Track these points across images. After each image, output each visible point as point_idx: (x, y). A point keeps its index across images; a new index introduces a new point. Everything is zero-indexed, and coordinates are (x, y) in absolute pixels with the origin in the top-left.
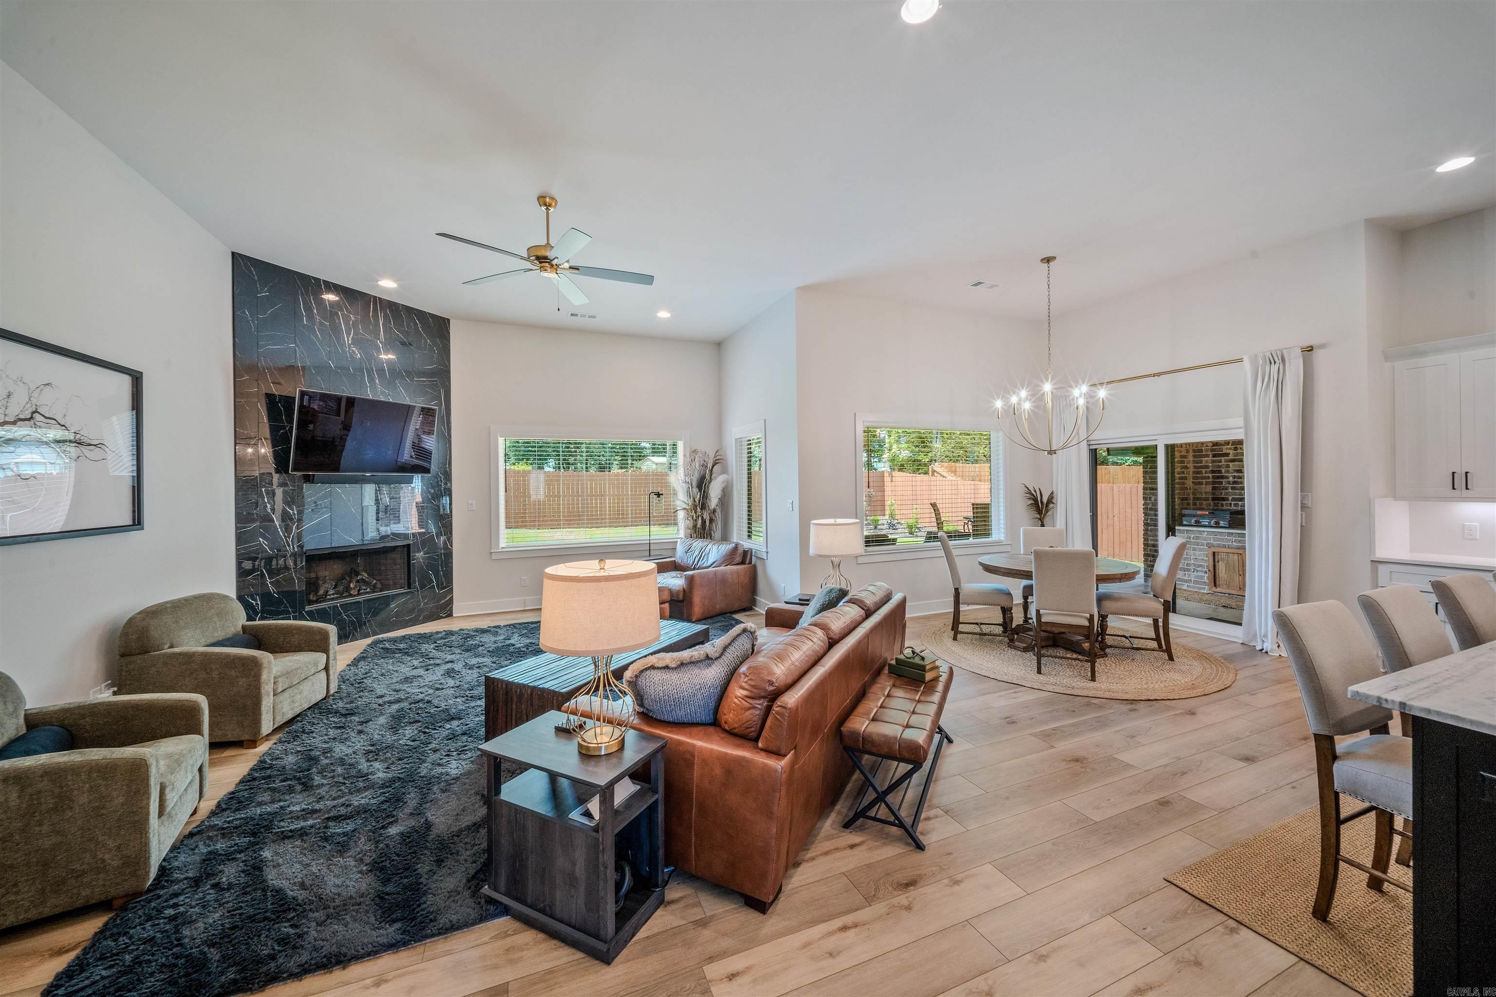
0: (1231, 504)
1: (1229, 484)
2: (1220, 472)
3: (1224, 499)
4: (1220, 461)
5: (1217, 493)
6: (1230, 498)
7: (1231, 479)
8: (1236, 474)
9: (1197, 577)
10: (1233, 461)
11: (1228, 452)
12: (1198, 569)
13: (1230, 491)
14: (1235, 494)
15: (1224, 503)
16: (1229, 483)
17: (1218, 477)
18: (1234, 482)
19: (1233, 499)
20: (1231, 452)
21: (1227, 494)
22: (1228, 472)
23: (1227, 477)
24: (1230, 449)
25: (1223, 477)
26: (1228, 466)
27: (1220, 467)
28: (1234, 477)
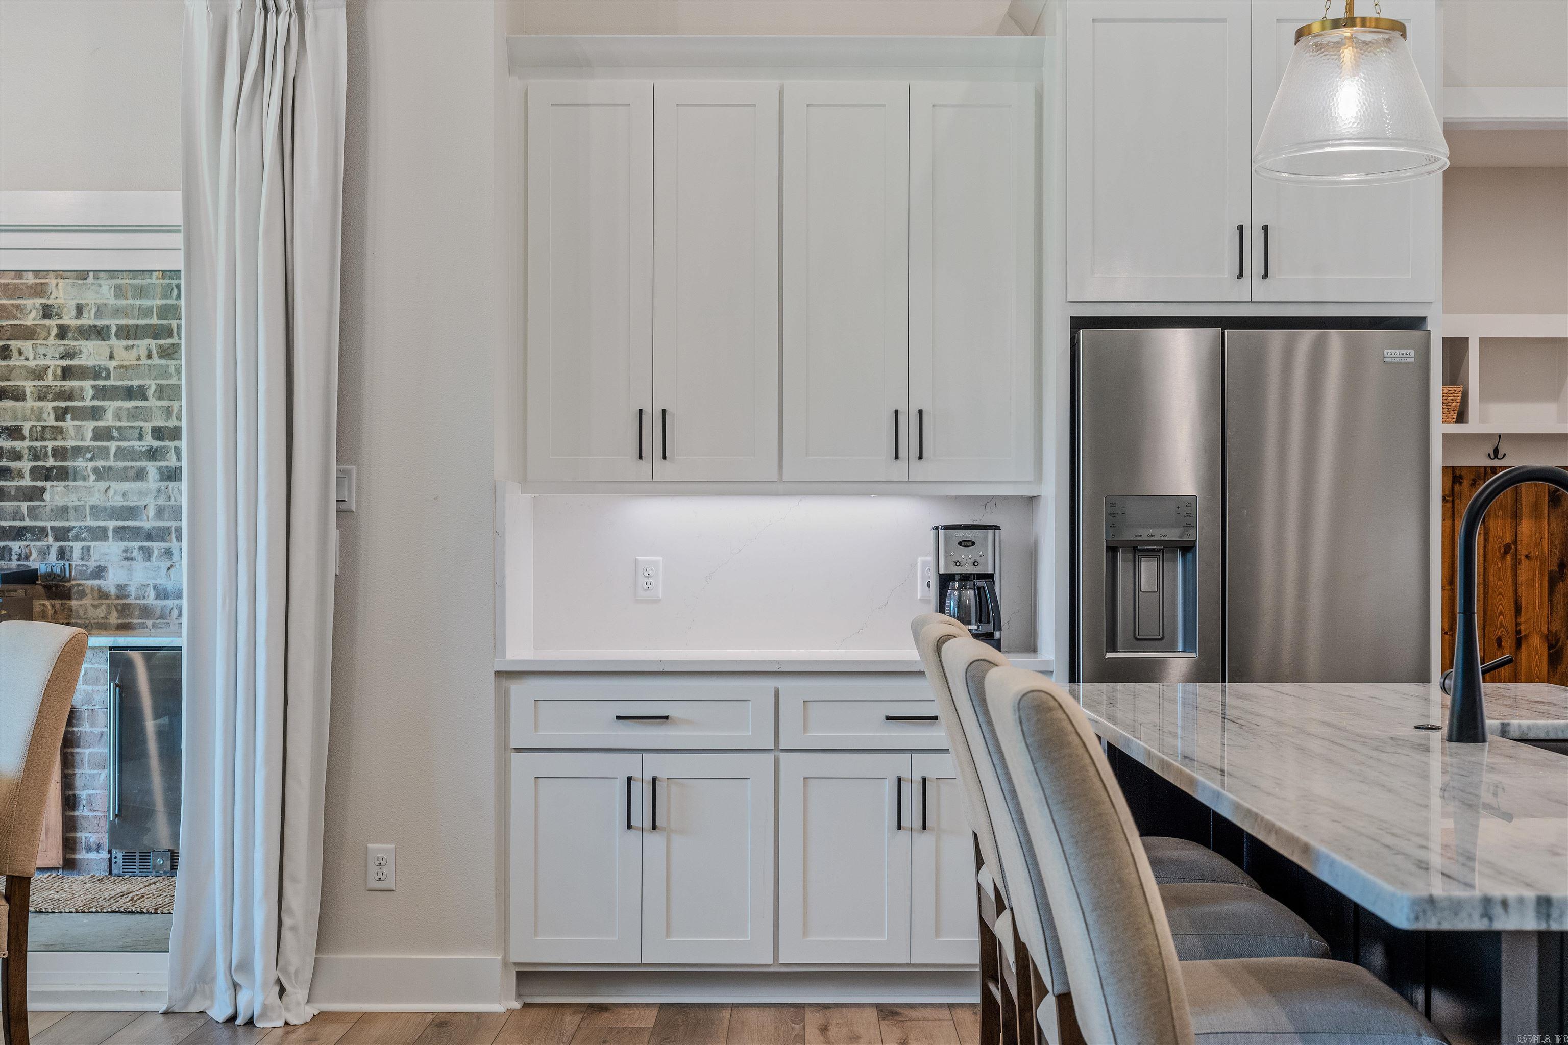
8: (8, 444)
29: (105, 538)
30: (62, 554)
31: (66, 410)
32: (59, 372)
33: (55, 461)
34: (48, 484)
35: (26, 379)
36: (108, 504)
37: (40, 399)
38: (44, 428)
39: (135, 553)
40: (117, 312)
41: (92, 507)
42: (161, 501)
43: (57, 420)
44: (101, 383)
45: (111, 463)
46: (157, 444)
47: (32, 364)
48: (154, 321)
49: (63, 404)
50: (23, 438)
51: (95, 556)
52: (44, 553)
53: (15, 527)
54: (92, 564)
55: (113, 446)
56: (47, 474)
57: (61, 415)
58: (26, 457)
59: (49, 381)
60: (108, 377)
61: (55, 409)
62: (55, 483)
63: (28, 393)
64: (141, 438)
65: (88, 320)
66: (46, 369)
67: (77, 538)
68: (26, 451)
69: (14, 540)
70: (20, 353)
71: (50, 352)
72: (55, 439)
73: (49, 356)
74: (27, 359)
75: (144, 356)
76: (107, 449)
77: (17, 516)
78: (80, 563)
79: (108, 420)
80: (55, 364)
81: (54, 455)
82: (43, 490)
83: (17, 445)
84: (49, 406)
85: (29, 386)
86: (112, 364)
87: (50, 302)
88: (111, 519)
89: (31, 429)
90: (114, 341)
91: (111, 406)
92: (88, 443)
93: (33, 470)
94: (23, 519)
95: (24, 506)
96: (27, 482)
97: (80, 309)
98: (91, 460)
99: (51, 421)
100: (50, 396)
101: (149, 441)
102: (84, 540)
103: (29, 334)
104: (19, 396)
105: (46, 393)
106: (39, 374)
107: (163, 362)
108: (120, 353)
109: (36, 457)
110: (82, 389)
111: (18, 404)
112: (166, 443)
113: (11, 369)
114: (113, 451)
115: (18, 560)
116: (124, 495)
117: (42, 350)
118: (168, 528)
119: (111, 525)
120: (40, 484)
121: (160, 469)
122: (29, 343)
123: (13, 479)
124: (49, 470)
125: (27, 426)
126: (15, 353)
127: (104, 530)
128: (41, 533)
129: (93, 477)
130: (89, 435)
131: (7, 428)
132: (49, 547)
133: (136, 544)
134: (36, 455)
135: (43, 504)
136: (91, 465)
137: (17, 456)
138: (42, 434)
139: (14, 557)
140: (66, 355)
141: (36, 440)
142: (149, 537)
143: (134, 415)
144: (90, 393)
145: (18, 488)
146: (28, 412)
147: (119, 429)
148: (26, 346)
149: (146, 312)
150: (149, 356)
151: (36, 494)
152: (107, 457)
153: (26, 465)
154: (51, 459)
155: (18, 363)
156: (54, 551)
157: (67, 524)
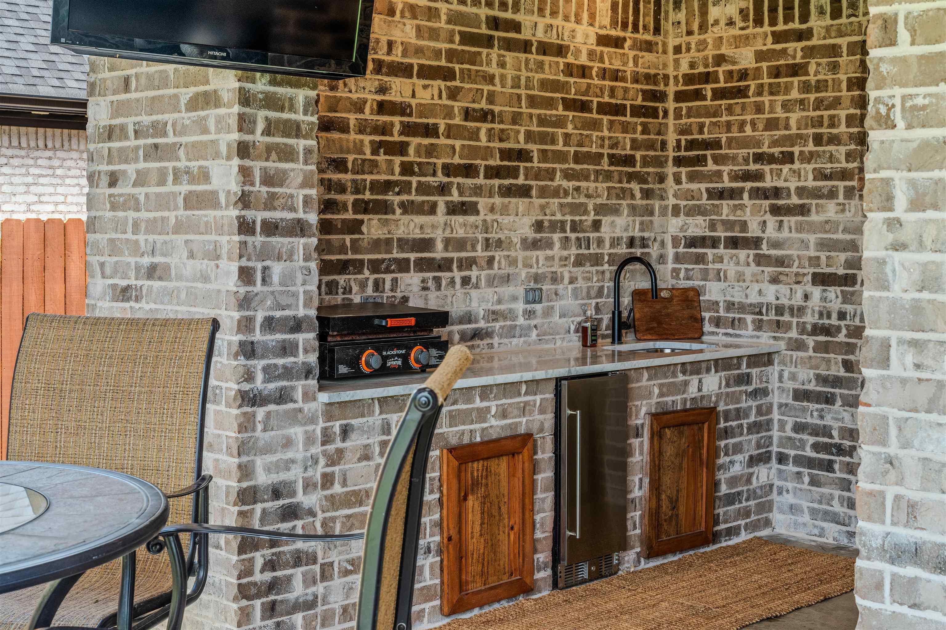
14: (329, 248)
29: (408, 270)
30: (377, 286)
31: (381, 144)
32: (375, 105)
33: (372, 194)
34: (365, 217)
35: (350, 111)
36: (411, 236)
37: (361, 132)
38: (364, 161)
39: (430, 284)
40: (419, 51)
41: (399, 240)
42: (447, 234)
43: (373, 154)
44: (406, 119)
45: (413, 197)
46: (446, 180)
47: (354, 96)
48: (443, 63)
49: (377, 138)
50: (346, 171)
51: (402, 286)
52: (363, 285)
53: (341, 260)
54: (399, 295)
55: (414, 180)
56: (365, 207)
57: (376, 148)
58: (349, 189)
59: (367, 115)
60: (410, 115)
61: (372, 142)
62: (371, 216)
63: (352, 126)
64: (434, 174)
65: (397, 56)
66: (365, 102)
67: (388, 271)
68: (349, 184)
69: (340, 274)
70: (345, 84)
71: (368, 84)
72: (371, 173)
73: (367, 91)
74: (350, 91)
75: (436, 97)
76: (410, 183)
77: (343, 249)
78: (391, 294)
79: (412, 157)
80: (372, 98)
81: (371, 189)
82: (362, 222)
84: (367, 139)
85: (352, 118)
86: (413, 102)
88: (412, 251)
89: (353, 161)
90: (415, 80)
91: (415, 141)
92: (397, 177)
93: (356, 202)
94: (346, 253)
95: (348, 238)
96: (349, 215)
97: (390, 44)
98: (398, 194)
99: (369, 156)
100: (368, 130)
101: (441, 178)
102: (393, 272)
104: (344, 128)
105: (365, 127)
106: (359, 106)
107: (450, 103)
108: (420, 92)
109: (357, 191)
110: (392, 124)
111: (343, 136)
112: (452, 179)
113: (338, 100)
114: (414, 185)
115: (344, 293)
116: (421, 227)
117: (361, 83)
118: (452, 259)
119: (413, 256)
120: (359, 217)
121: (447, 203)
123: (338, 212)
124: (367, 203)
125: (351, 158)
126: (341, 84)
127: (408, 260)
128: (358, 266)
129: (398, 211)
130: (397, 170)
131: (334, 160)
132: (367, 279)
133: (430, 275)
134: (358, 189)
135: (361, 236)
136: (397, 199)
137: (342, 189)
138: (363, 167)
139: (341, 291)
140: (382, 90)
141: (358, 173)
142: (440, 268)
143: (431, 151)
144: (397, 128)
145: (344, 221)
146: (351, 145)
147: (419, 164)
149: (437, 54)
150: (440, 97)
151: (355, 227)
152: (409, 193)
153: (349, 198)
154: (368, 193)
155: (344, 95)
156: (370, 283)
157: (379, 256)
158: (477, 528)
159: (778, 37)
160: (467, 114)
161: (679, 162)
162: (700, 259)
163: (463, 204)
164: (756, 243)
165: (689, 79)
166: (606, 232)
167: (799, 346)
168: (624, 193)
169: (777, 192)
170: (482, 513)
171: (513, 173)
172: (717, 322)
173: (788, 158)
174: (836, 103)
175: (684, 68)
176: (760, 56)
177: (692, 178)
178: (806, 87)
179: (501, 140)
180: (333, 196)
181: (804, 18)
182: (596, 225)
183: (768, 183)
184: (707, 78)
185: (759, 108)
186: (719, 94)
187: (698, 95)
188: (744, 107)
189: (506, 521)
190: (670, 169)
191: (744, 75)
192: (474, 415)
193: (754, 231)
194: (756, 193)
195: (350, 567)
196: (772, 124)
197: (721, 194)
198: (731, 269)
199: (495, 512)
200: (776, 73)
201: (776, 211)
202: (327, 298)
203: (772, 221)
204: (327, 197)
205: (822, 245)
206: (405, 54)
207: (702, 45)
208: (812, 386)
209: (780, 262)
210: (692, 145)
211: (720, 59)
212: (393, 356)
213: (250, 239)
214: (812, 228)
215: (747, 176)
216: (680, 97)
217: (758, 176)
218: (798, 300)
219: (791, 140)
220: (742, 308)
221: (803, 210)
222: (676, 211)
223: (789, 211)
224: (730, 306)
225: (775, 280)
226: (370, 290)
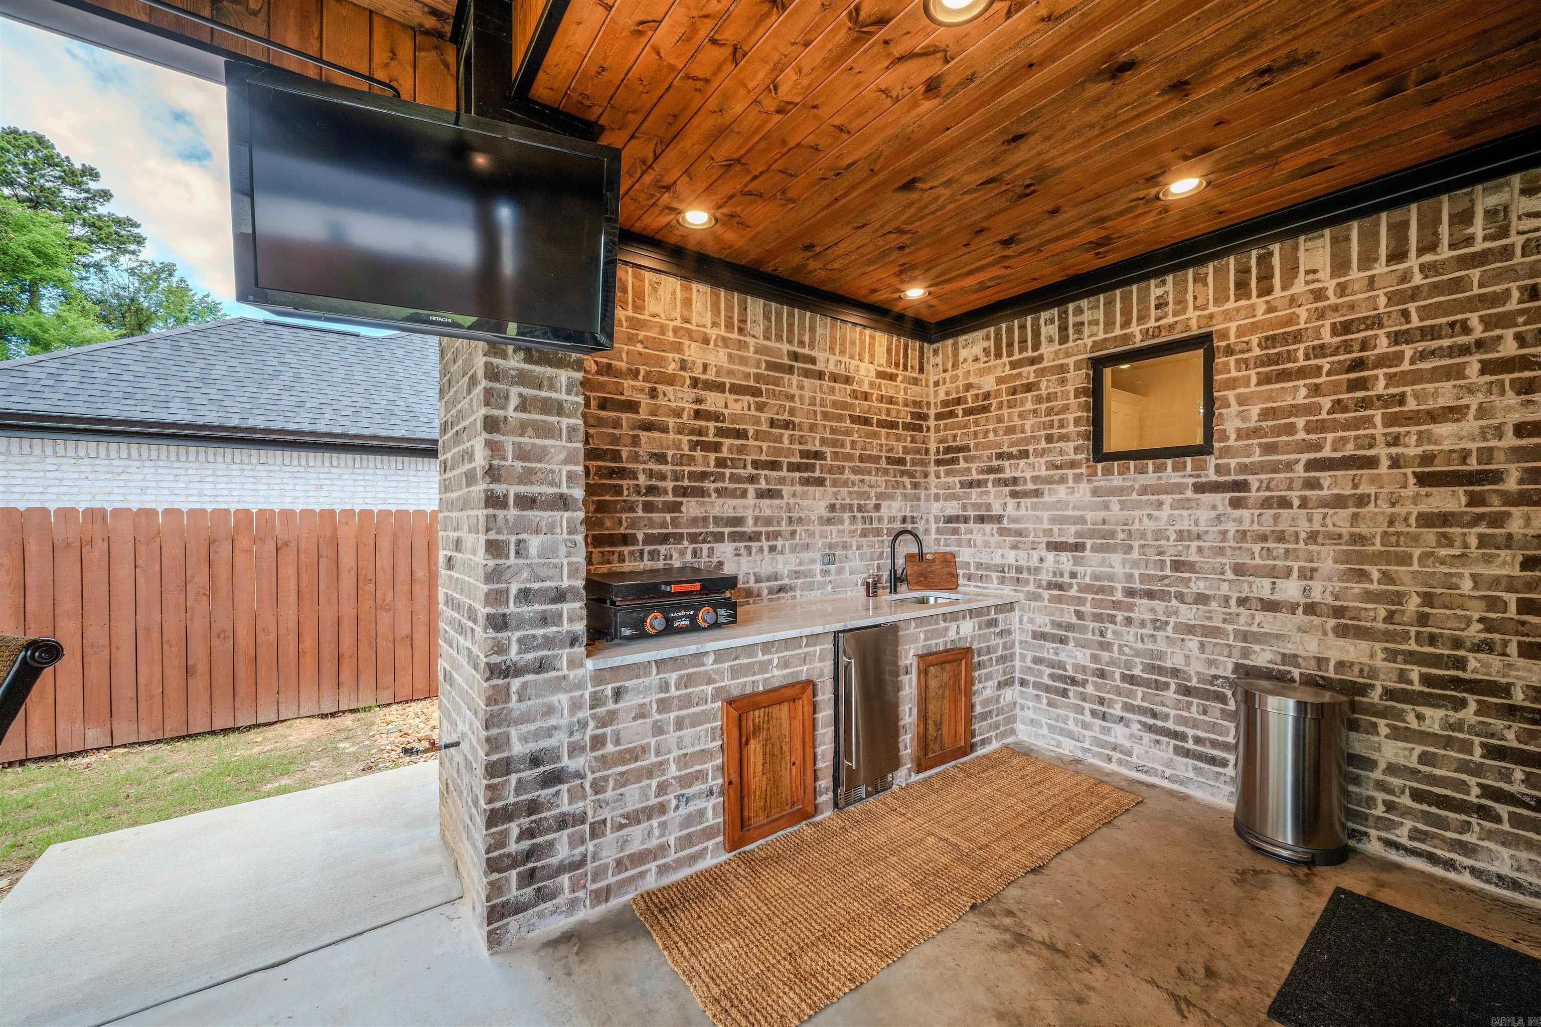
0: (642, 552)
1: (639, 493)
2: (616, 456)
3: (626, 540)
4: (617, 424)
5: (608, 523)
6: (640, 537)
7: (642, 480)
8: (656, 467)
9: (688, 820)
10: (648, 427)
11: (637, 397)
12: (690, 791)
13: (640, 513)
14: (651, 524)
15: (626, 550)
16: (637, 490)
17: (611, 473)
18: (651, 490)
19: (648, 539)
20: (644, 400)
21: (633, 524)
22: (635, 458)
23: (634, 475)
24: (642, 390)
25: (622, 473)
26: (636, 440)
27: (615, 440)
28: (651, 474)
29: (723, 541)
30: (695, 553)
31: (698, 443)
32: (692, 413)
33: (690, 482)
34: (684, 500)
35: (669, 416)
36: (725, 515)
37: (679, 433)
38: (682, 455)
39: (742, 551)
40: (731, 373)
41: (714, 517)
42: (757, 513)
43: (690, 450)
44: (720, 425)
45: (726, 484)
46: (755, 472)
47: (673, 405)
48: (752, 383)
49: (695, 438)
50: (667, 463)
51: (717, 553)
52: (682, 553)
53: (662, 533)
54: (715, 560)
55: (728, 472)
56: (684, 492)
57: (693, 446)
58: (669, 478)
59: (685, 420)
60: (723, 421)
61: (689, 441)
62: (689, 499)
63: (671, 428)
64: (745, 467)
65: (711, 376)
66: (683, 409)
67: (705, 541)
68: (669, 473)
69: (661, 544)
70: (665, 395)
71: (685, 396)
72: (689, 465)
73: (685, 400)
74: (669, 401)
75: (746, 409)
76: (724, 474)
77: (663, 525)
78: (707, 560)
79: (725, 453)
80: (690, 407)
81: (689, 478)
82: (681, 503)
83: (663, 468)
84: (685, 439)
85: (671, 422)
86: (726, 412)
87: (685, 358)
88: (726, 526)
89: (673, 456)
90: (727, 394)
91: (727, 442)
92: (712, 469)
93: (675, 489)
94: (667, 528)
95: (668, 517)
96: (670, 498)
97: (705, 367)
98: (713, 482)
99: (686, 451)
100: (686, 432)
101: (750, 470)
102: (710, 542)
103: (670, 380)
104: (664, 429)
105: (683, 429)
106: (678, 413)
107: (757, 414)
108: (731, 404)
109: (676, 479)
110: (707, 428)
111: (663, 435)
112: (760, 472)
113: (658, 407)
114: (728, 476)
115: (665, 560)
116: (734, 508)
117: (680, 395)
118: (761, 533)
119: (727, 530)
120: (679, 499)
121: (756, 489)
122: (670, 388)
123: (659, 495)
124: (686, 488)
125: (670, 453)
126: (661, 395)
127: (722, 533)
128: (679, 538)
129: (714, 495)
130: (712, 463)
131: (655, 454)
132: (686, 548)
133: (743, 544)
134: (677, 477)
135: (681, 515)
136: (713, 486)
137: (663, 477)
138: (681, 460)
139: (662, 558)
140: (698, 401)
141: (677, 465)
142: (750, 539)
143: (741, 449)
144: (712, 431)
145: (664, 502)
146: (671, 443)
147: (732, 459)
148: (669, 389)
149: (747, 376)
150: (749, 409)
151: (675, 507)
152: (724, 481)
153: (669, 485)
154: (686, 481)
155: (663, 403)
156: (689, 552)
157: (698, 531)
158: (759, 768)
159: (1014, 365)
160: (772, 423)
161: (938, 463)
162: (955, 531)
163: (770, 490)
164: (999, 519)
165: (945, 404)
166: (884, 512)
167: (1036, 597)
168: (896, 486)
169: (1015, 481)
170: (764, 754)
171: (811, 467)
172: (969, 578)
173: (1024, 454)
174: (1065, 409)
175: (942, 396)
176: (1000, 381)
177: (948, 473)
178: (1039, 400)
179: (800, 443)
180: (654, 482)
181: (1036, 347)
182: (877, 507)
183: (1008, 474)
184: (958, 401)
185: (1000, 420)
186: (968, 412)
187: (952, 414)
188: (987, 419)
189: (788, 758)
190: (932, 468)
191: (987, 396)
192: (756, 667)
193: (997, 510)
194: (999, 482)
195: (624, 821)
196: (1010, 430)
197: (970, 485)
198: (979, 538)
199: (777, 751)
200: (1014, 391)
201: (1014, 495)
202: (650, 563)
203: (1011, 503)
204: (649, 483)
205: (1054, 520)
206: (718, 373)
207: (955, 378)
208: (1048, 629)
209: (1019, 533)
210: (948, 450)
211: (968, 387)
212: (681, 617)
213: (500, 513)
214: (1046, 507)
215: (990, 470)
216: (939, 417)
217: (1000, 470)
218: (1034, 562)
219: (1026, 441)
220: (988, 567)
221: (1037, 493)
222: (937, 498)
223: (1026, 494)
224: (979, 565)
225: (1015, 547)
226: (689, 557)
